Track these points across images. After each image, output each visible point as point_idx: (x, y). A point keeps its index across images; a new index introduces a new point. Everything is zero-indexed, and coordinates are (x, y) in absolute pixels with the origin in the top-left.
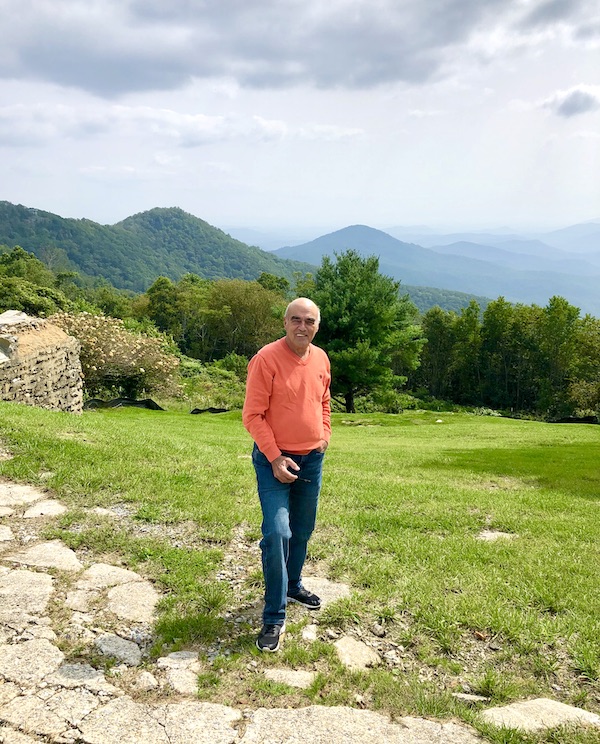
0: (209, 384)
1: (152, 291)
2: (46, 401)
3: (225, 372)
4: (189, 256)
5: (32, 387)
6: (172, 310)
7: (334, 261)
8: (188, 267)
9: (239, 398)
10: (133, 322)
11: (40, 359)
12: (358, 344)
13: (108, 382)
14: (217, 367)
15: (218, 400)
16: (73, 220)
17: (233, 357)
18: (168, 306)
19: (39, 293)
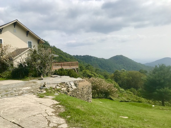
0: (126, 95)
1: (114, 73)
2: (84, 97)
3: (130, 92)
4: (124, 65)
5: (81, 94)
6: (119, 77)
7: (158, 66)
8: (124, 68)
9: (133, 99)
10: (110, 80)
11: (83, 88)
12: (165, 88)
13: (102, 93)
14: (128, 91)
15: (128, 99)
16: (100, 58)
17: (132, 89)
18: (118, 76)
19: (91, 73)
